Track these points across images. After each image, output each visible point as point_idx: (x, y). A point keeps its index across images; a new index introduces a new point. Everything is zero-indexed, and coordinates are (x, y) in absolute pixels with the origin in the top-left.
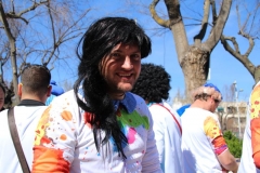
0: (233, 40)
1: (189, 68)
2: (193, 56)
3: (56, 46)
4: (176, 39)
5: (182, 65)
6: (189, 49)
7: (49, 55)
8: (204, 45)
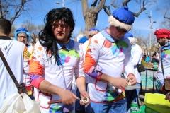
0: (108, 7)
1: (88, 19)
2: (90, 14)
3: (23, 4)
4: (83, 5)
5: (85, 18)
6: (88, 10)
7: (19, 8)
8: (95, 9)
